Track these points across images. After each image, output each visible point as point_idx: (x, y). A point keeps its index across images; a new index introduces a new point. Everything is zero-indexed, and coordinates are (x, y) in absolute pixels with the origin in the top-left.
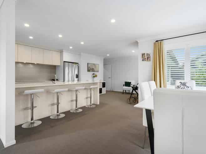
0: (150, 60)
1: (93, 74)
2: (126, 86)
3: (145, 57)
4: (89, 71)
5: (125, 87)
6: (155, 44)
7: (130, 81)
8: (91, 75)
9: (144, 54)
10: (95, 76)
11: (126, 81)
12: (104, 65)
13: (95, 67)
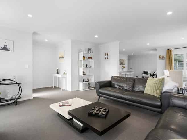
0: (164, 59)
1: (123, 66)
2: (145, 74)
3: (161, 57)
4: (120, 64)
5: (143, 75)
6: (167, 51)
7: (147, 71)
8: (121, 67)
9: (161, 56)
10: (123, 68)
11: (144, 71)
12: (128, 60)
13: (124, 61)
